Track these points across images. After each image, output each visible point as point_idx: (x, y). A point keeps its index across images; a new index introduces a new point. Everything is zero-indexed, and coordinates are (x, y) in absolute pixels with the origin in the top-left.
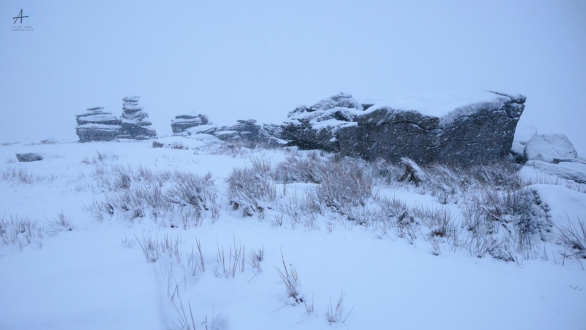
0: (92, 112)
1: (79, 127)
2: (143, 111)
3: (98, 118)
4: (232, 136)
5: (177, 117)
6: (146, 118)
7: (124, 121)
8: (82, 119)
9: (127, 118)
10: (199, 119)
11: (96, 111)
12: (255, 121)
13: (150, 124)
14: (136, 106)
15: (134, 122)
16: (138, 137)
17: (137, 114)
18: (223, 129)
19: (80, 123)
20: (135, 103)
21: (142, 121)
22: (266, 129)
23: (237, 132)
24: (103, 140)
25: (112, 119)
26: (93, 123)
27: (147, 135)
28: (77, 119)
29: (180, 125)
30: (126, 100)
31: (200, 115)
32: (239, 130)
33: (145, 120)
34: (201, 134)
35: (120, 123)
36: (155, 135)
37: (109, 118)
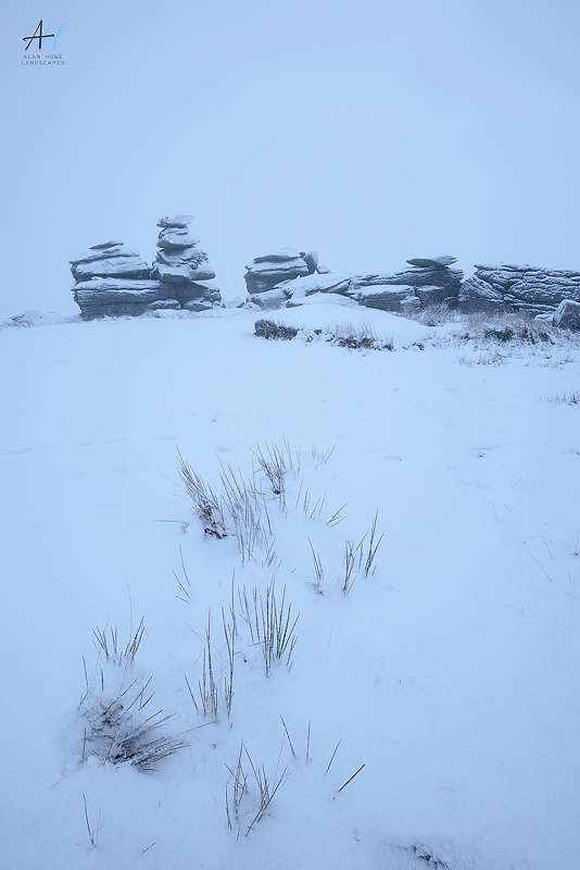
0: (100, 253)
1: (78, 287)
2: (198, 248)
3: (113, 266)
4: (401, 296)
5: (258, 261)
6: (204, 262)
7: (164, 270)
8: (82, 268)
9: (168, 264)
10: (301, 262)
11: (107, 250)
12: (452, 260)
13: (213, 276)
14: (185, 236)
15: (183, 271)
16: (191, 304)
17: (188, 254)
18: (369, 281)
19: (80, 277)
20: (182, 231)
21: (198, 271)
22: (486, 279)
23: (412, 288)
24: (125, 313)
25: (141, 268)
26: (104, 276)
27: (207, 299)
28: (74, 272)
29: (265, 276)
30: (165, 225)
31: (302, 255)
32: (415, 282)
33: (202, 268)
34: (319, 293)
35: (155, 275)
36: (219, 300)
37: (132, 265)
